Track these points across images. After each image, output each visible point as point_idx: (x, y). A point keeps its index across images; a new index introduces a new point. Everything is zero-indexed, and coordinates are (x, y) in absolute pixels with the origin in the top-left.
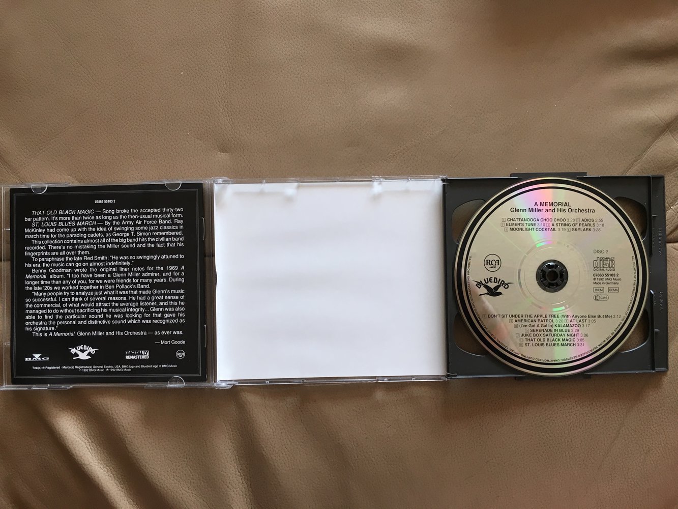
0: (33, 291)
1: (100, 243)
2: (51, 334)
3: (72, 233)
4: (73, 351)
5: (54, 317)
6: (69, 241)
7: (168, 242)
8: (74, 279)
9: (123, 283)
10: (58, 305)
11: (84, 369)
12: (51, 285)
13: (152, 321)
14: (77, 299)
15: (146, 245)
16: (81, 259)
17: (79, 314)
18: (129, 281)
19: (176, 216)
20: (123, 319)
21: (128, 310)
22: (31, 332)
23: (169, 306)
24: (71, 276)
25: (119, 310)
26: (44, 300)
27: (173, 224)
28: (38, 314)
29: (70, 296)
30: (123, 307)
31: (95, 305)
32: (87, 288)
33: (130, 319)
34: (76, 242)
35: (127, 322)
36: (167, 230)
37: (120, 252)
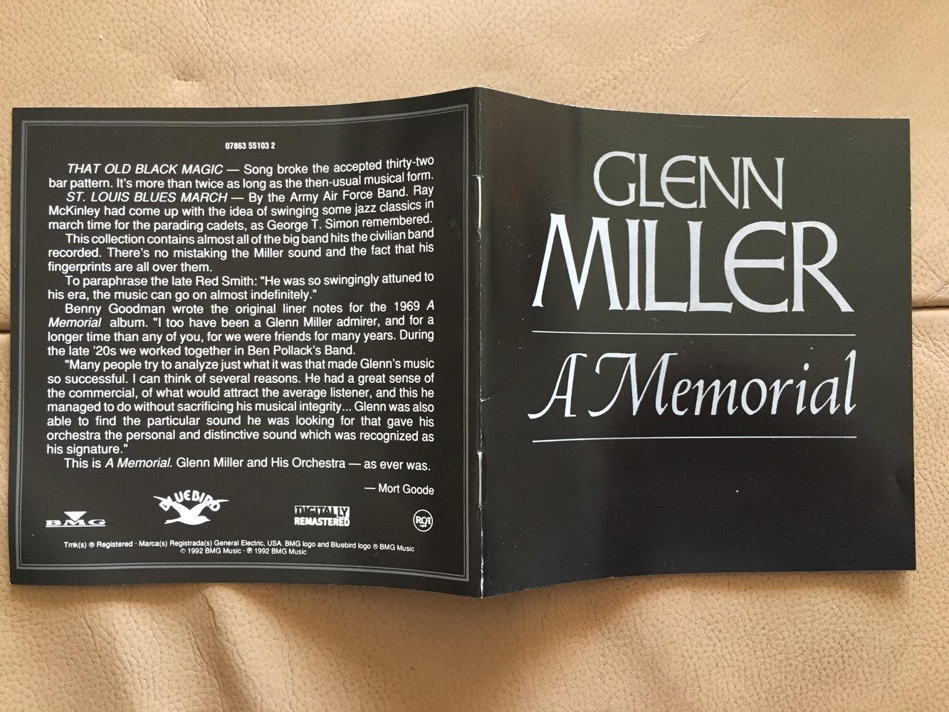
0: (67, 356)
1: (236, 246)
2: (110, 462)
3: (168, 219)
4: (166, 503)
5: (120, 421)
6: (161, 240)
7: (397, 242)
8: (171, 330)
9: (291, 343)
10: (130, 394)
11: (192, 547)
12: (112, 344)
13: (358, 436)
14: (177, 379)
15: (348, 251)
16: (188, 282)
17: (183, 415)
18: (305, 336)
19: (417, 177)
20: (289, 429)
21: (302, 407)
22: (60, 458)
23: (397, 400)
24: (164, 323)
25: (281, 407)
26: (94, 380)
27: (411, 197)
28: (78, 414)
29: (161, 372)
30: (290, 400)
31: (222, 393)
32: (204, 351)
33: (306, 429)
34: (177, 240)
35: (298, 435)
36: (396, 214)
37: (284, 267)
